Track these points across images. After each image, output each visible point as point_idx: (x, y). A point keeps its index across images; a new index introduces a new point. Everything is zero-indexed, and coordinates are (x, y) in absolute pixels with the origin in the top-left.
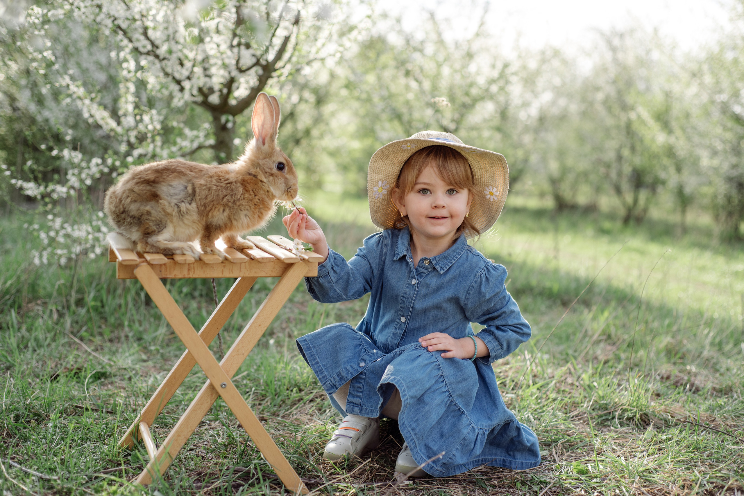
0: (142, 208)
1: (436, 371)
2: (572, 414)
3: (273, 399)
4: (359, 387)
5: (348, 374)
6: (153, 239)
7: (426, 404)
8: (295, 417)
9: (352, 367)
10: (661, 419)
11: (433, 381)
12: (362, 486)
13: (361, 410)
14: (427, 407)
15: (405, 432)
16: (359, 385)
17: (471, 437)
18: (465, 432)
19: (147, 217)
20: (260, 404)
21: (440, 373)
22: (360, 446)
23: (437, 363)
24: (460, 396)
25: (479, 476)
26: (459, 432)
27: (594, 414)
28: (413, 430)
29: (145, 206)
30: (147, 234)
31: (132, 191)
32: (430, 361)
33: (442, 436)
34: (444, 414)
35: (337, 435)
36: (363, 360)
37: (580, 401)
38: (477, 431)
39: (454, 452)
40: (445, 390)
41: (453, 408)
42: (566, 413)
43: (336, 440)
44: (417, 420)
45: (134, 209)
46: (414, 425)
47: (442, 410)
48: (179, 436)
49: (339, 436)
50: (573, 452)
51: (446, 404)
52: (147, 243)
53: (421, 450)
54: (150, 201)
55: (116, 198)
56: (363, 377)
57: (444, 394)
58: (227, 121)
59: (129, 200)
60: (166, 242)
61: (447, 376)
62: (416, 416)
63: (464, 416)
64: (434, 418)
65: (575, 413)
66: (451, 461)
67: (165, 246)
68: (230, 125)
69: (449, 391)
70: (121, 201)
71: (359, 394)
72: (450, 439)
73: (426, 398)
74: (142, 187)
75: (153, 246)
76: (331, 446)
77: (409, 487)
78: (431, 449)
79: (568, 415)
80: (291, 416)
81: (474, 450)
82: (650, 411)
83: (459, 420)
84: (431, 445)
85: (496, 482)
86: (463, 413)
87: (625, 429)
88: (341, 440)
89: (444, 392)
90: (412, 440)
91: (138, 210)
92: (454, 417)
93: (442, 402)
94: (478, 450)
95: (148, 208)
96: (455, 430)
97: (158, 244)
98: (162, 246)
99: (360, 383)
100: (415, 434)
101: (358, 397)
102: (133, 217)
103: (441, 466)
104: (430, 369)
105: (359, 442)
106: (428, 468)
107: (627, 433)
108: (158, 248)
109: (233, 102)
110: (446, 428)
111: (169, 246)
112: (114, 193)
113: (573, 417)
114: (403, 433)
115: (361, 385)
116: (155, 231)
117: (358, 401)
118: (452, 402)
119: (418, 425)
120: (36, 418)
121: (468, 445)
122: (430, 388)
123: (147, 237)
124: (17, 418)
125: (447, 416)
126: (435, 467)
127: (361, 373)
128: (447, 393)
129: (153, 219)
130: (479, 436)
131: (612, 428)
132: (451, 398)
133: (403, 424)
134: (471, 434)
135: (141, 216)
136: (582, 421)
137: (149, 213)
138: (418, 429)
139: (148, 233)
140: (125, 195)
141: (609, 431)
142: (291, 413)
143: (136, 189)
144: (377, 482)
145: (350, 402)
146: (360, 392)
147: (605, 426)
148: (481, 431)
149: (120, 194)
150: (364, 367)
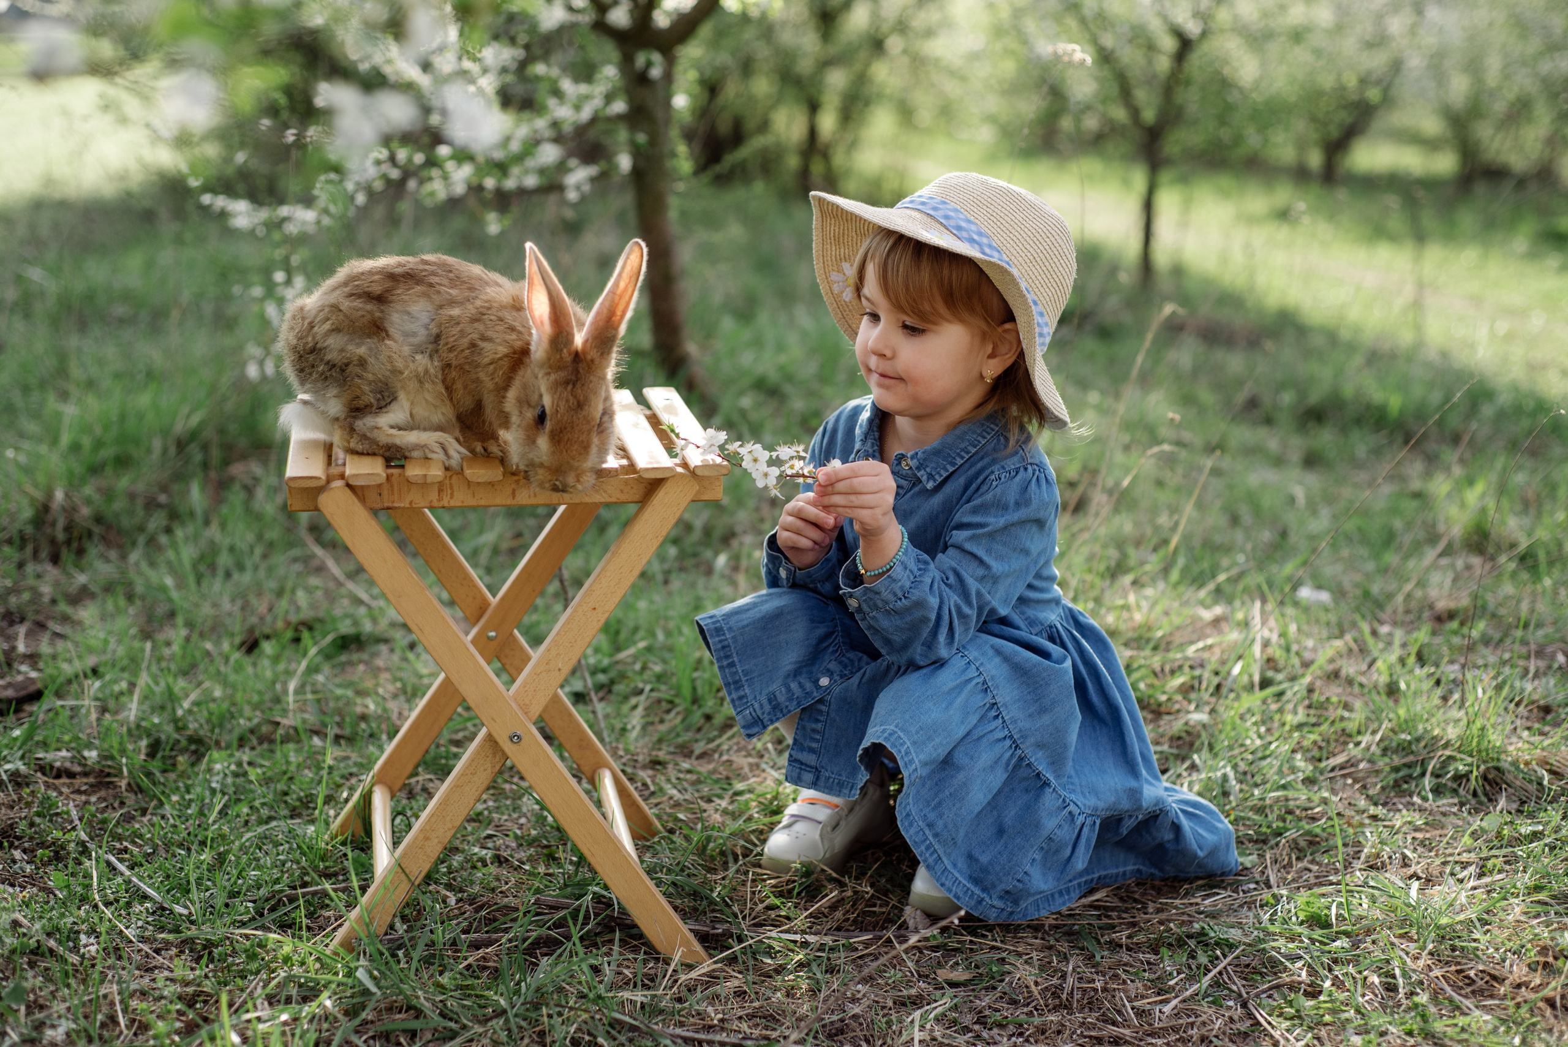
0: (350, 347)
1: (982, 695)
2: (1334, 762)
3: (687, 713)
4: (814, 730)
5: (790, 699)
6: (365, 423)
7: (959, 769)
8: (725, 758)
9: (801, 685)
10: (1530, 781)
11: (973, 719)
12: (828, 940)
13: (818, 778)
14: (961, 776)
15: (912, 831)
16: (814, 726)
17: (1066, 834)
18: (1050, 824)
19: (358, 370)
20: (662, 721)
21: (989, 700)
22: (840, 839)
23: (981, 680)
24: (1040, 746)
25: (1091, 919)
26: (1037, 826)
27: (1382, 763)
28: (930, 825)
29: (359, 345)
30: (356, 410)
31: (335, 308)
32: (963, 678)
33: (1001, 831)
34: (1005, 784)
35: (793, 816)
36: (828, 670)
37: (1355, 729)
38: (1080, 820)
39: (1027, 868)
40: (1001, 735)
41: (1023, 772)
42: (1320, 760)
43: (789, 826)
44: (940, 804)
45: (335, 346)
46: (932, 816)
47: (999, 777)
48: (427, 839)
49: (797, 818)
50: (1313, 862)
51: (1008, 765)
52: (352, 430)
53: (955, 865)
54: (369, 337)
55: (303, 319)
56: (824, 708)
57: (1001, 744)
58: (649, 64)
59: (327, 326)
60: (394, 432)
61: (1005, 705)
62: (936, 795)
63: (1048, 790)
64: (978, 796)
65: (1340, 759)
66: (1020, 886)
67: (390, 441)
68: (656, 72)
69: (1011, 737)
70: (311, 326)
71: (814, 745)
72: (1018, 840)
73: (960, 757)
74: (358, 303)
75: (364, 437)
76: (778, 842)
77: (934, 943)
78: (977, 860)
79: (1323, 764)
80: (716, 756)
81: (1073, 860)
82: (1506, 762)
83: (1037, 797)
84: (976, 853)
85: (1122, 936)
86: (1046, 784)
87: (1446, 802)
88: (800, 827)
89: (999, 740)
90: (927, 848)
91: (342, 350)
92: (1027, 790)
93: (996, 762)
94: (1081, 862)
95: (362, 351)
96: (1029, 821)
97: (375, 434)
98: (383, 440)
99: (817, 721)
100: (936, 835)
101: (812, 750)
102: (332, 366)
103: (1001, 898)
104: (963, 695)
105: (838, 831)
106: (973, 903)
107: (1444, 814)
108: (374, 442)
109: (661, 20)
110: (1010, 815)
111: (398, 442)
112: (302, 309)
113: (1333, 770)
114: (909, 834)
115: (819, 726)
116: (371, 406)
117: (810, 759)
118: (1021, 759)
119: (941, 816)
120: (193, 747)
121: (1057, 851)
122: (968, 734)
123: (355, 417)
124: (154, 749)
125: (1013, 790)
126: (987, 899)
127: (821, 701)
128: (1008, 742)
129: (370, 377)
130: (1086, 830)
131: (1416, 799)
132: (1019, 752)
133: (908, 815)
134: (1066, 827)
135: (347, 365)
136: (1350, 781)
137: (362, 363)
138: (940, 824)
139: (358, 410)
140: (322, 315)
141: (1410, 805)
142: (719, 746)
143: (345, 305)
144: (863, 929)
145: (796, 761)
146: (817, 741)
147: (1402, 794)
148: (1089, 821)
149: (314, 312)
150: (827, 688)
